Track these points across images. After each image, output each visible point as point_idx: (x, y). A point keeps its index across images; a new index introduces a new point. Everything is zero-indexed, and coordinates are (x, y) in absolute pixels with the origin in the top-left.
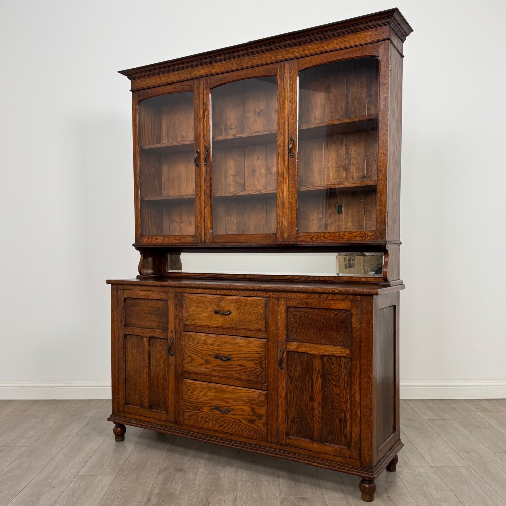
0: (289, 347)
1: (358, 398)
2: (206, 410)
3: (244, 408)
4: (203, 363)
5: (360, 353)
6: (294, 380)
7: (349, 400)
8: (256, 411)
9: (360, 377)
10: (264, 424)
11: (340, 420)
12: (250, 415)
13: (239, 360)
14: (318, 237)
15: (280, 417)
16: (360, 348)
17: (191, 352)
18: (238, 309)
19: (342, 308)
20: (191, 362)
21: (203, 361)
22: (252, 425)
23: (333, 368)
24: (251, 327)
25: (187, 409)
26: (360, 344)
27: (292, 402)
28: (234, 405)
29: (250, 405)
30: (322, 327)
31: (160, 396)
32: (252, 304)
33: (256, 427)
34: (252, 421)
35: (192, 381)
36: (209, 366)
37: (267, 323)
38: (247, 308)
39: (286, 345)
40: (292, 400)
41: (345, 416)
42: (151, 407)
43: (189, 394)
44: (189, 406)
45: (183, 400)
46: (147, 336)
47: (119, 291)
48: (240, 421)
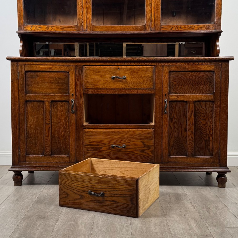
0: (170, 97)
1: (218, 125)
2: (104, 149)
3: (137, 143)
5: (220, 97)
6: (173, 120)
7: (212, 127)
8: (146, 144)
9: (220, 112)
10: (152, 152)
11: (205, 141)
12: (142, 147)
14: (176, 28)
15: (164, 145)
16: (220, 94)
18: (131, 74)
19: (208, 69)
22: (143, 154)
23: (201, 108)
24: (142, 87)
25: (87, 150)
26: (221, 91)
27: (172, 134)
28: (128, 142)
29: (141, 140)
30: (194, 83)
31: (61, 145)
32: (143, 71)
33: (146, 155)
34: (142, 151)
35: (91, 130)
37: (155, 83)
38: (139, 74)
39: (169, 97)
40: (172, 133)
41: (209, 137)
42: (52, 154)
43: (90, 139)
44: (89, 148)
45: (84, 144)
46: (49, 100)
47: (19, 67)
48: (133, 152)
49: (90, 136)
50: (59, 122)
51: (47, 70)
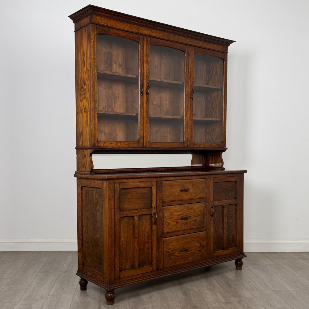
0: (215, 204)
1: (239, 222)
2: (176, 254)
3: (196, 244)
4: (175, 224)
5: (240, 200)
7: (235, 225)
8: (202, 244)
10: (205, 250)
11: (232, 236)
12: (199, 248)
13: (193, 217)
14: (202, 145)
15: (211, 243)
16: (240, 198)
17: (167, 219)
18: (193, 187)
19: (234, 180)
20: (168, 225)
21: (175, 223)
22: (200, 253)
23: (230, 210)
24: (199, 197)
25: (165, 258)
26: (240, 196)
28: (191, 245)
29: (199, 242)
30: (226, 191)
31: (145, 256)
32: (199, 183)
33: (201, 253)
34: (200, 251)
35: (167, 238)
36: (178, 225)
37: (206, 193)
38: (197, 186)
39: (213, 203)
40: (215, 232)
41: (234, 232)
42: (140, 266)
43: (167, 247)
44: (167, 255)
45: (163, 253)
46: (138, 215)
47: (115, 185)
48: (194, 253)
49: (167, 244)
50: (144, 235)
51: (136, 187)
